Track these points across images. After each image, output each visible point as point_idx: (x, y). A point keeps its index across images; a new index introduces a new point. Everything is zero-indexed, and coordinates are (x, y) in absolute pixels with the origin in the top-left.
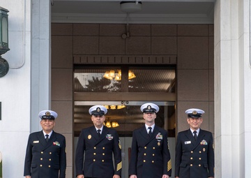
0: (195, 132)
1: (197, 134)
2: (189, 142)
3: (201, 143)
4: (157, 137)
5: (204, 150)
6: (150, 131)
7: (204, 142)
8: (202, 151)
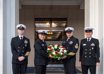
0: (89, 39)
1: (90, 40)
2: (85, 45)
3: (91, 45)
4: (25, 42)
5: (93, 48)
6: (22, 39)
7: (93, 45)
8: (91, 49)
